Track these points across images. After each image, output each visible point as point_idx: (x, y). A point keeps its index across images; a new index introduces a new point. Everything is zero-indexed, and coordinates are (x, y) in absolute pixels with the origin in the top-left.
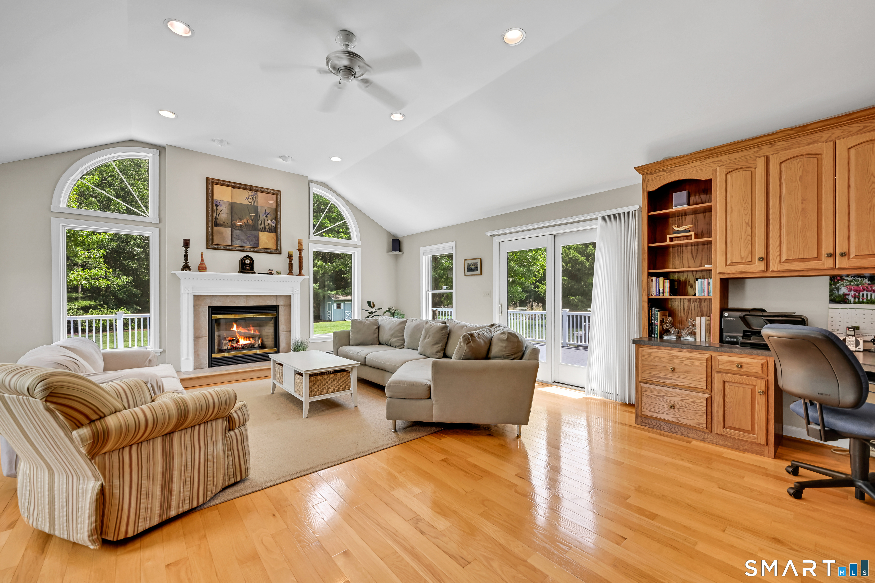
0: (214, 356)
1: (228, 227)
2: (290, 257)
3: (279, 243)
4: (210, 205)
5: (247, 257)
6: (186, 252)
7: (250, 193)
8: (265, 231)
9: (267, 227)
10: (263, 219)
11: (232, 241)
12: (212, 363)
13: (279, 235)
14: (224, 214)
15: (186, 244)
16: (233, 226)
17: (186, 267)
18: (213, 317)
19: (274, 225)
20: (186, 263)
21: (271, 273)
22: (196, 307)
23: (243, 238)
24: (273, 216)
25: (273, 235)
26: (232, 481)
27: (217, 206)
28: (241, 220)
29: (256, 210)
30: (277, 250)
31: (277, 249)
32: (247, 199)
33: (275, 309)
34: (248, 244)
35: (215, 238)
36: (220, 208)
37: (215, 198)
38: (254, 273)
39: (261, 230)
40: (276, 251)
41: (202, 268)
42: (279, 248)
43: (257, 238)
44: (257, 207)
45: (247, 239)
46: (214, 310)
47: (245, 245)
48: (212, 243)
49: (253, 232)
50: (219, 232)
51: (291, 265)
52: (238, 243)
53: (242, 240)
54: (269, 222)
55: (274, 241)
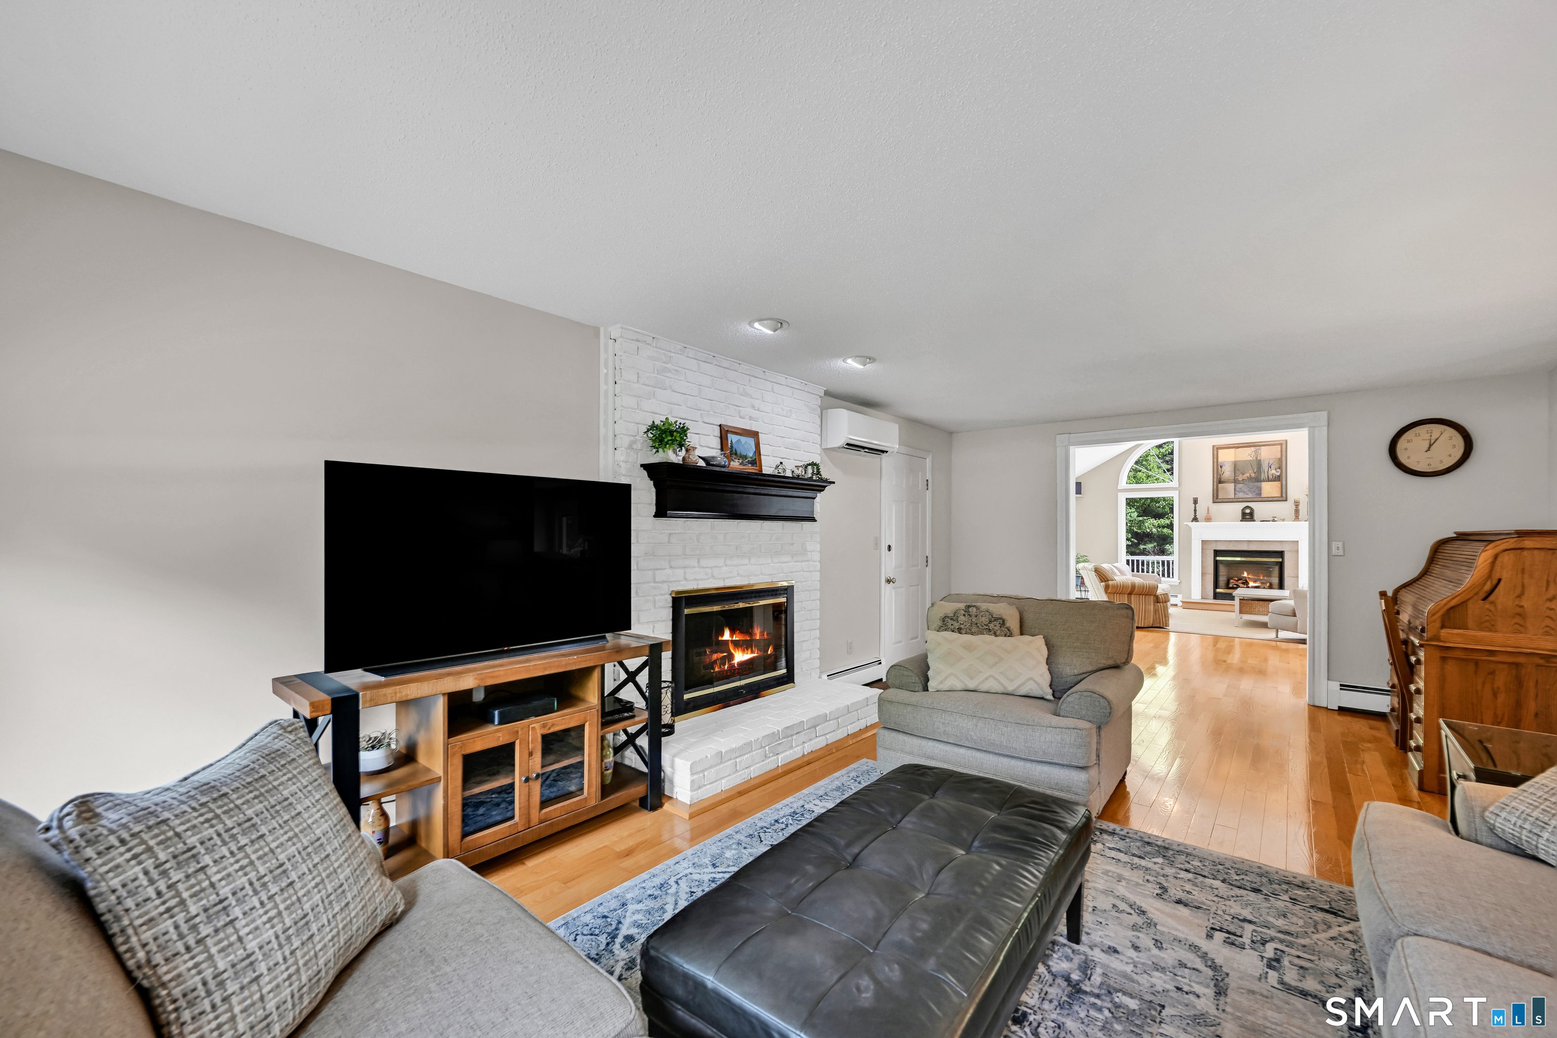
0: (1218, 590)
1: (1232, 482)
2: (1297, 504)
3: (1284, 491)
4: (1215, 467)
5: (1248, 507)
6: (1195, 507)
7: (1253, 449)
8: (1269, 481)
9: (1271, 477)
10: (1266, 470)
11: (1235, 494)
12: (1216, 596)
13: (1284, 482)
14: (1228, 472)
15: (1195, 501)
16: (1236, 481)
17: (1195, 519)
18: (1218, 558)
19: (1278, 474)
20: (1195, 516)
21: (1274, 521)
22: (1203, 550)
23: (1245, 490)
24: (1277, 466)
25: (1277, 484)
27: (1221, 467)
28: (1243, 474)
29: (1259, 464)
30: (1283, 498)
31: (1282, 496)
32: (1250, 455)
33: (1281, 554)
34: (1250, 495)
35: (1219, 493)
36: (1224, 468)
37: (1219, 460)
38: (1254, 521)
39: (1264, 481)
40: (1280, 499)
41: (1208, 519)
42: (1284, 495)
43: (1260, 489)
44: (1260, 460)
45: (1250, 491)
46: (1217, 553)
47: (1248, 496)
48: (1217, 498)
49: (1256, 484)
50: (1223, 488)
51: (1297, 511)
52: (1241, 495)
53: (1244, 492)
54: (1274, 471)
55: (1278, 490)
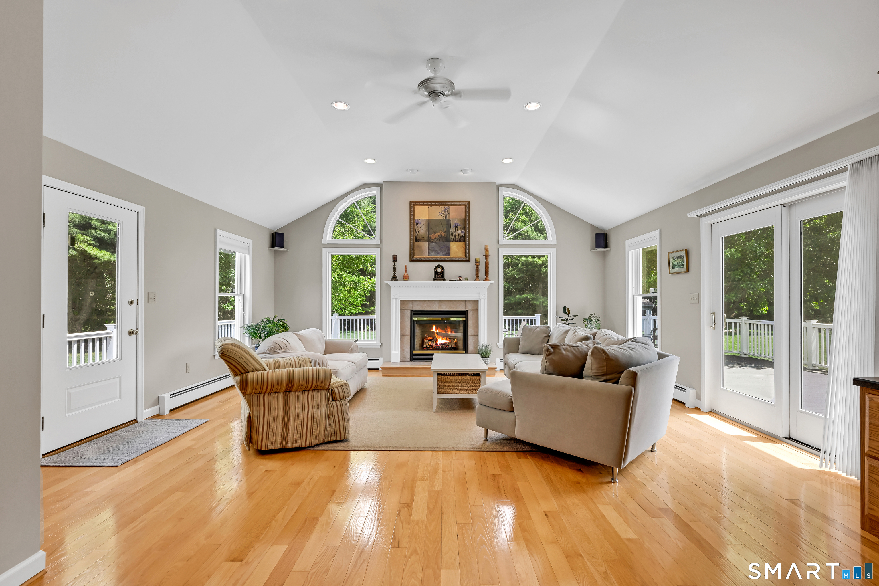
0: (415, 352)
1: (425, 241)
2: (477, 263)
3: (467, 251)
4: (412, 224)
5: (439, 266)
6: (395, 265)
7: (443, 208)
8: (456, 241)
9: (457, 237)
10: (454, 230)
11: (429, 253)
12: (414, 358)
13: (467, 243)
14: (422, 230)
15: (395, 259)
16: (429, 240)
17: (394, 278)
18: (415, 319)
19: (463, 234)
20: (395, 274)
21: (460, 280)
22: (402, 310)
23: (437, 249)
24: (462, 226)
25: (462, 244)
26: (333, 438)
27: (417, 225)
28: (435, 233)
29: (447, 222)
30: (466, 258)
31: (466, 256)
32: (440, 214)
33: (464, 313)
34: (441, 255)
35: (416, 252)
36: (419, 226)
37: (416, 218)
38: (444, 280)
39: (452, 241)
40: (464, 259)
41: (406, 278)
42: (467, 255)
43: (448, 248)
44: (449, 220)
45: (440, 250)
46: (414, 313)
47: (439, 255)
48: (414, 257)
49: (445, 243)
50: (419, 247)
51: (477, 271)
52: (433, 254)
53: (436, 251)
54: (459, 232)
55: (463, 250)
